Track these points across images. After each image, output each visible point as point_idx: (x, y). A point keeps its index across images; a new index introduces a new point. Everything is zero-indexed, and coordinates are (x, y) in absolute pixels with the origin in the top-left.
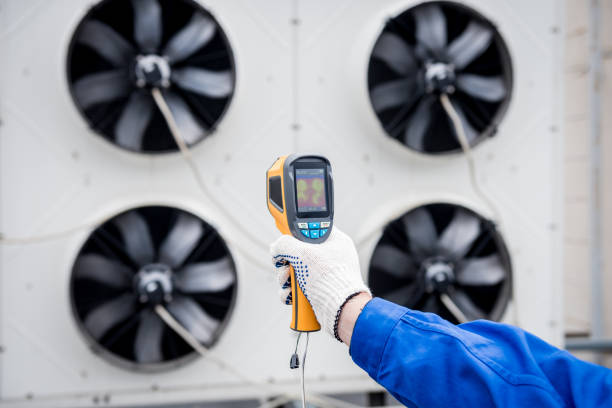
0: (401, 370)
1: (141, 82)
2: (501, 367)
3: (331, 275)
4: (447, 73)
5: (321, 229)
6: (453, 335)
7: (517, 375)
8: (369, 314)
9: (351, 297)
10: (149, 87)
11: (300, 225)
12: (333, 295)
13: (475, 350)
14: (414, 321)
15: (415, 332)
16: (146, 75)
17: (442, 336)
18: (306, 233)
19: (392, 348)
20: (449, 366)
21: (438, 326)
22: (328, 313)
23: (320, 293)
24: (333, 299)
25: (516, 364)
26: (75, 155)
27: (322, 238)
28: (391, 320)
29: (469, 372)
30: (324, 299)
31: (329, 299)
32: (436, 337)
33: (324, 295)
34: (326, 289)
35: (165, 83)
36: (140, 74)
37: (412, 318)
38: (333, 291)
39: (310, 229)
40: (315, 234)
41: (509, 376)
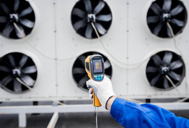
0: (125, 120)
1: (89, 21)
2: (155, 120)
3: (104, 91)
4: (169, 16)
5: (101, 77)
6: (140, 110)
7: (159, 122)
8: (115, 103)
9: (110, 98)
10: (91, 22)
11: (95, 76)
12: (105, 97)
13: (147, 114)
14: (129, 105)
15: (129, 109)
16: (90, 19)
17: (137, 110)
18: (97, 79)
19: (122, 113)
20: (139, 119)
21: (136, 107)
22: (104, 102)
23: (101, 97)
24: (105, 98)
25: (159, 119)
26: (73, 39)
27: (101, 80)
28: (122, 105)
29: (145, 121)
30: (102, 98)
31: (104, 99)
32: (135, 110)
33: (102, 97)
34: (103, 96)
35: (94, 21)
36: (88, 19)
37: (128, 104)
38: (105, 96)
39: (97, 78)
40: (99, 79)
41: (157, 122)
